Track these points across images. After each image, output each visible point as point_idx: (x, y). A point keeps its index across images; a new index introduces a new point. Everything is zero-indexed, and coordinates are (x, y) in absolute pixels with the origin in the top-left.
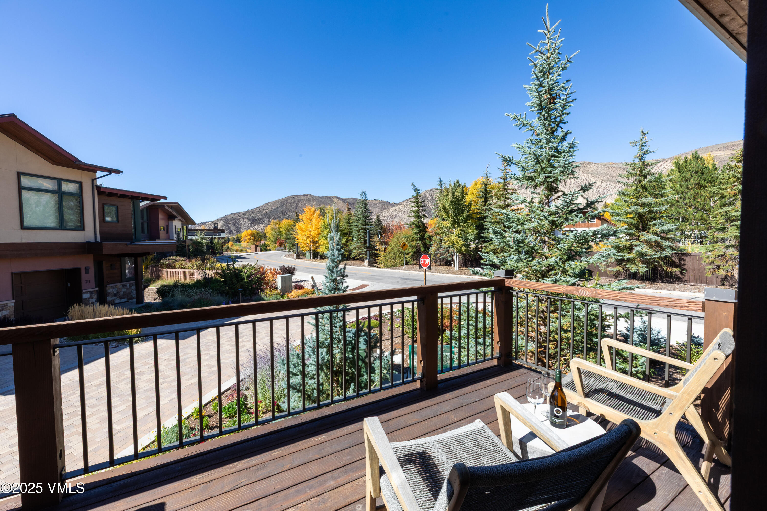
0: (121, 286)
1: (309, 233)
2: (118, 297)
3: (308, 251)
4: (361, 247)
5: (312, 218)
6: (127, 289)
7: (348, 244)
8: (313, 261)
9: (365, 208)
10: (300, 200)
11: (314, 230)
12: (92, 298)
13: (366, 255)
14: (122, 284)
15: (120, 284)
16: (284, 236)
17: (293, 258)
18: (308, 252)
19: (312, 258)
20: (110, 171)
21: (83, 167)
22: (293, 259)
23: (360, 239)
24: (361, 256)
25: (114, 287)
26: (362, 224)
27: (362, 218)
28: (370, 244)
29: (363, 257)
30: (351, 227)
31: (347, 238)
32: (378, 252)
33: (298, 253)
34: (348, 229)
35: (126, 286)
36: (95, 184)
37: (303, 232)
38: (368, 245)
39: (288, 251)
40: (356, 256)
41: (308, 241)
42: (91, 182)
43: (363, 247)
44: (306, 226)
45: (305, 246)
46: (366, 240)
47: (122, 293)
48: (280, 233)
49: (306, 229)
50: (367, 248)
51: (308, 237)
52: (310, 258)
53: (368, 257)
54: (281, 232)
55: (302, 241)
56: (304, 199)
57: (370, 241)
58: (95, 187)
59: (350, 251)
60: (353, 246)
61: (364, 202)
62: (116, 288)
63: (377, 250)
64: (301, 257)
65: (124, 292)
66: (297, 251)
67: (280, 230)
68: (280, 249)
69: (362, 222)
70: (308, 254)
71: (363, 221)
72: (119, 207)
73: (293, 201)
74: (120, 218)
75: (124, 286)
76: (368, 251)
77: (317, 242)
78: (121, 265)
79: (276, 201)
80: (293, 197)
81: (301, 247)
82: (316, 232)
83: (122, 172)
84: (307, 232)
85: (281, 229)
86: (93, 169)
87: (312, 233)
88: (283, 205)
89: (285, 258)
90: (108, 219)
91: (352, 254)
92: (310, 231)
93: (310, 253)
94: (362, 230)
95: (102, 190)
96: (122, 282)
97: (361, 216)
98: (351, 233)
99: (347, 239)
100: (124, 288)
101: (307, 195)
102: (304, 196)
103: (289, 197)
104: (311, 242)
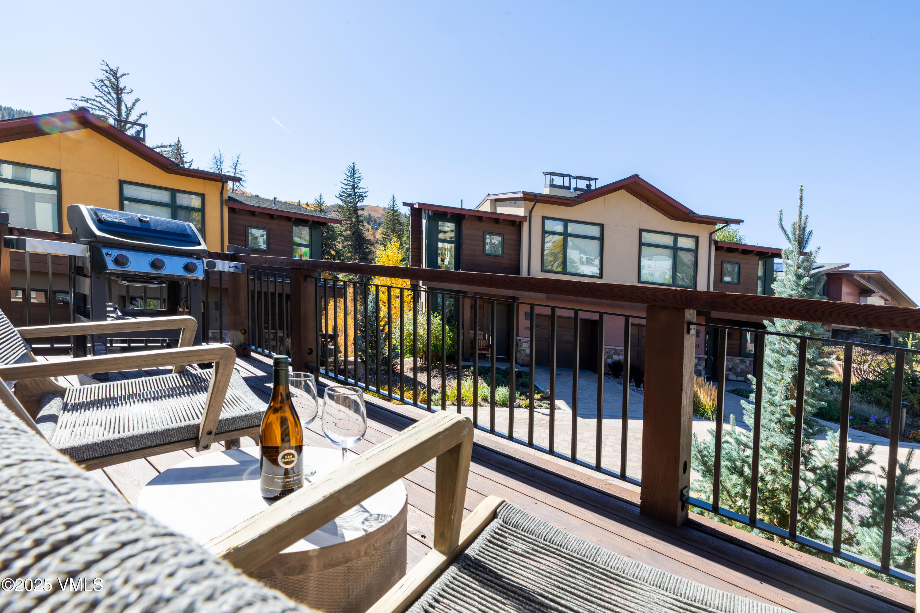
0: (738, 361)
2: (733, 373)
6: (746, 366)
12: (700, 365)
14: (740, 358)
15: (737, 358)
20: (728, 222)
21: (697, 219)
25: (730, 360)
35: (745, 362)
36: (713, 239)
42: (708, 236)
47: (739, 370)
58: (713, 242)
62: (731, 361)
65: (742, 369)
72: (742, 266)
74: (741, 278)
75: (743, 362)
78: (741, 336)
83: (743, 221)
86: (710, 221)
90: (727, 279)
95: (719, 245)
96: (740, 356)
100: (742, 364)
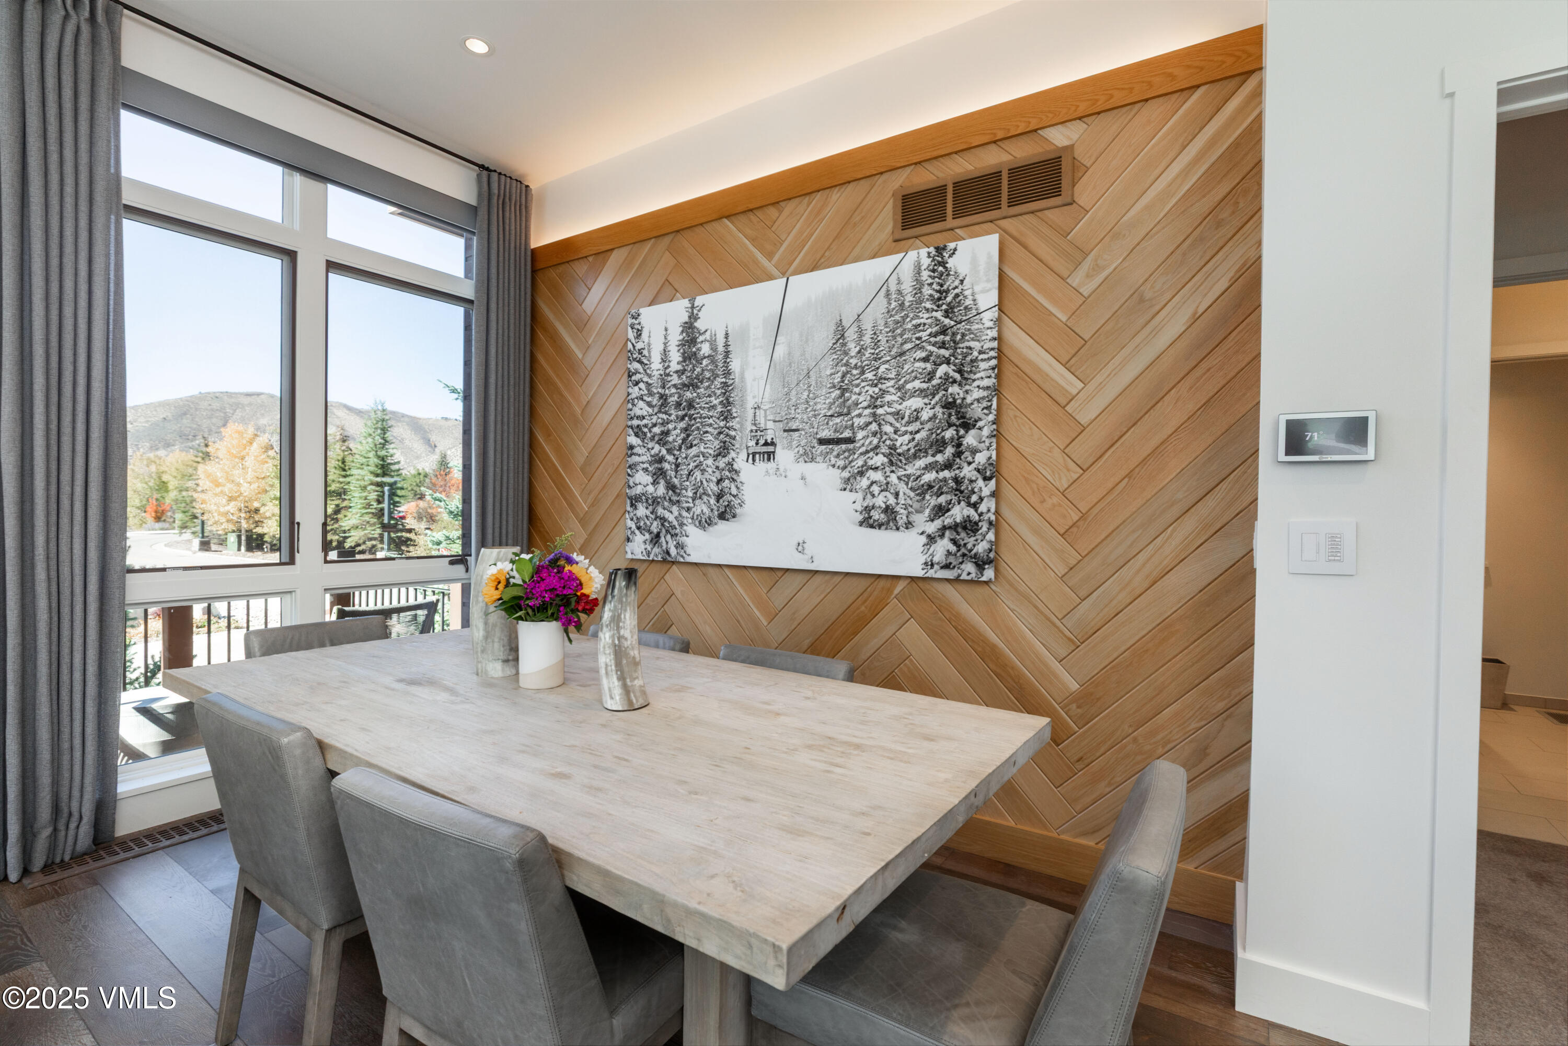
1: (235, 488)
3: (234, 531)
4: (372, 525)
5: (243, 453)
7: (339, 516)
8: (244, 556)
9: (383, 438)
10: (237, 406)
11: (250, 483)
13: (382, 542)
16: (172, 495)
17: (189, 549)
18: (234, 534)
19: (243, 548)
22: (190, 553)
23: (369, 505)
24: (369, 544)
26: (372, 473)
27: (374, 461)
28: (391, 517)
29: (374, 546)
30: (348, 479)
31: (337, 502)
32: (412, 536)
33: (203, 537)
34: (341, 483)
37: (218, 485)
38: (386, 521)
39: (176, 531)
40: (359, 545)
41: (232, 507)
43: (374, 524)
44: (227, 473)
45: (223, 520)
46: (382, 510)
48: (163, 486)
49: (227, 478)
50: (384, 527)
51: (231, 499)
52: (239, 549)
53: (386, 547)
54: (164, 484)
55: (213, 508)
56: (250, 404)
57: (390, 513)
59: (344, 532)
60: (348, 521)
61: (379, 425)
63: (410, 531)
64: (213, 547)
66: (203, 532)
67: (160, 478)
68: (158, 525)
69: (372, 468)
70: (232, 538)
71: (377, 466)
73: (216, 405)
76: (386, 534)
77: (257, 511)
79: (164, 404)
80: (216, 397)
81: (210, 523)
82: (255, 486)
84: (229, 486)
85: (165, 478)
87: (242, 489)
88: (185, 414)
89: (167, 549)
91: (349, 540)
92: (239, 485)
93: (239, 537)
94: (373, 487)
97: (371, 455)
98: (345, 492)
99: (337, 506)
101: (259, 394)
102: (248, 395)
103: (203, 397)
104: (240, 510)
